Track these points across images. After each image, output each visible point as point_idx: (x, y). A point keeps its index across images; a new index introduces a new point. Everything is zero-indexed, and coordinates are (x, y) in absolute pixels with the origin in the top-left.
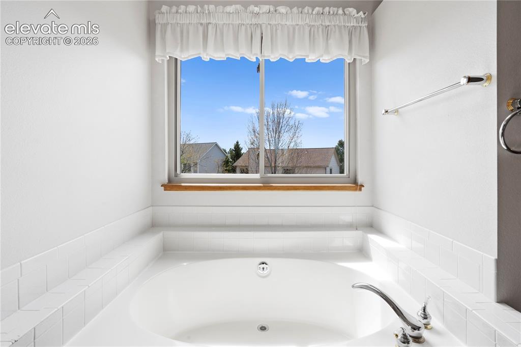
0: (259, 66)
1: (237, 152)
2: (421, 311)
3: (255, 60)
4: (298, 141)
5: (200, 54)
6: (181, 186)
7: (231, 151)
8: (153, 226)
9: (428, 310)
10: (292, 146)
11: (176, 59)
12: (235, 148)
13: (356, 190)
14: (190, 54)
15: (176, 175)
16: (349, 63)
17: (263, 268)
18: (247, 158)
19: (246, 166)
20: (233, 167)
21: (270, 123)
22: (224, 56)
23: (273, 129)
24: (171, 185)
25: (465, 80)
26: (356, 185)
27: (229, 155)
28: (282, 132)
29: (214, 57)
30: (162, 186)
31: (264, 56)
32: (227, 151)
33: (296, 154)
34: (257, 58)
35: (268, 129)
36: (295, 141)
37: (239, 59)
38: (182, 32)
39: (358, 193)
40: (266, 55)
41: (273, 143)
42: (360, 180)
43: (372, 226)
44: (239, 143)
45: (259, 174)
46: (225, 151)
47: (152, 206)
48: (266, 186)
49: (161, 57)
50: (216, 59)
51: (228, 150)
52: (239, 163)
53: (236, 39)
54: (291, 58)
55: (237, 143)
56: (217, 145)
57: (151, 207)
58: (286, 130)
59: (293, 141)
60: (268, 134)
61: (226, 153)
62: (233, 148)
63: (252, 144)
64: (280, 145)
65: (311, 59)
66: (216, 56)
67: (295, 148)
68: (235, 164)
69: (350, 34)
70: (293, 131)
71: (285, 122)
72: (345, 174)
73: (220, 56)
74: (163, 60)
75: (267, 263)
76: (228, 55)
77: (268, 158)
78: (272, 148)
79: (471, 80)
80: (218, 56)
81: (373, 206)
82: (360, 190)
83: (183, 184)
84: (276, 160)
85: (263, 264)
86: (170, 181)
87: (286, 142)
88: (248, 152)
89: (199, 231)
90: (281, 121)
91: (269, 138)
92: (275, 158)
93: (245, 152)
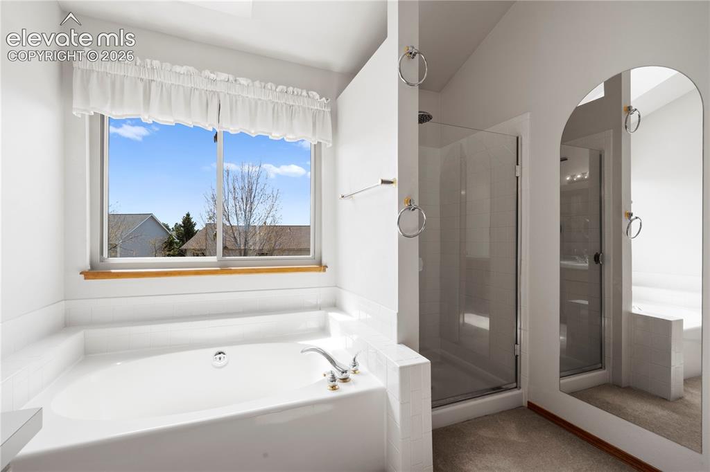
0: (216, 135)
1: (187, 229)
2: (353, 362)
3: (212, 130)
4: (277, 216)
5: (139, 115)
6: (111, 272)
7: (177, 227)
8: (67, 325)
9: (357, 360)
10: (269, 222)
11: (102, 117)
12: (183, 223)
13: (320, 271)
14: (125, 114)
15: (102, 260)
16: (315, 145)
17: (220, 359)
18: (204, 237)
19: (201, 250)
20: (182, 251)
21: (238, 190)
22: (172, 121)
23: (242, 199)
24: (95, 272)
25: (380, 182)
26: (321, 266)
27: (174, 234)
28: (256, 203)
29: (159, 120)
30: (81, 273)
31: (222, 128)
32: (170, 228)
33: (274, 233)
34: (213, 129)
35: (235, 199)
36: (273, 216)
37: (192, 126)
38: (113, 84)
39: (322, 273)
40: (224, 126)
41: (243, 218)
42: (324, 262)
43: (335, 306)
44: (191, 216)
45: (216, 257)
46: (167, 227)
47: (65, 300)
48: (224, 270)
49: (82, 109)
50: (161, 123)
51: (171, 226)
52: (191, 244)
53: (188, 103)
54: (253, 132)
55: (188, 215)
56: (152, 218)
57: (63, 302)
58: (261, 200)
59: (270, 215)
60: (236, 205)
61: (169, 229)
62: (181, 223)
63: (210, 218)
64: (251, 221)
65: (275, 135)
66: (160, 119)
67: (273, 224)
68: (184, 247)
69: (314, 117)
70: (270, 202)
71: (258, 190)
72: (311, 256)
73: (168, 120)
74: (83, 115)
75: (224, 352)
76: (178, 121)
77: (235, 238)
78: (242, 224)
79: (383, 182)
80: (165, 120)
81: (336, 286)
82: (324, 270)
83: (113, 271)
84: (246, 240)
85: (220, 353)
86: (93, 266)
87: (259, 216)
88: (206, 229)
89: (138, 325)
90: (254, 188)
91: (236, 211)
92: (246, 238)
93: (201, 229)
